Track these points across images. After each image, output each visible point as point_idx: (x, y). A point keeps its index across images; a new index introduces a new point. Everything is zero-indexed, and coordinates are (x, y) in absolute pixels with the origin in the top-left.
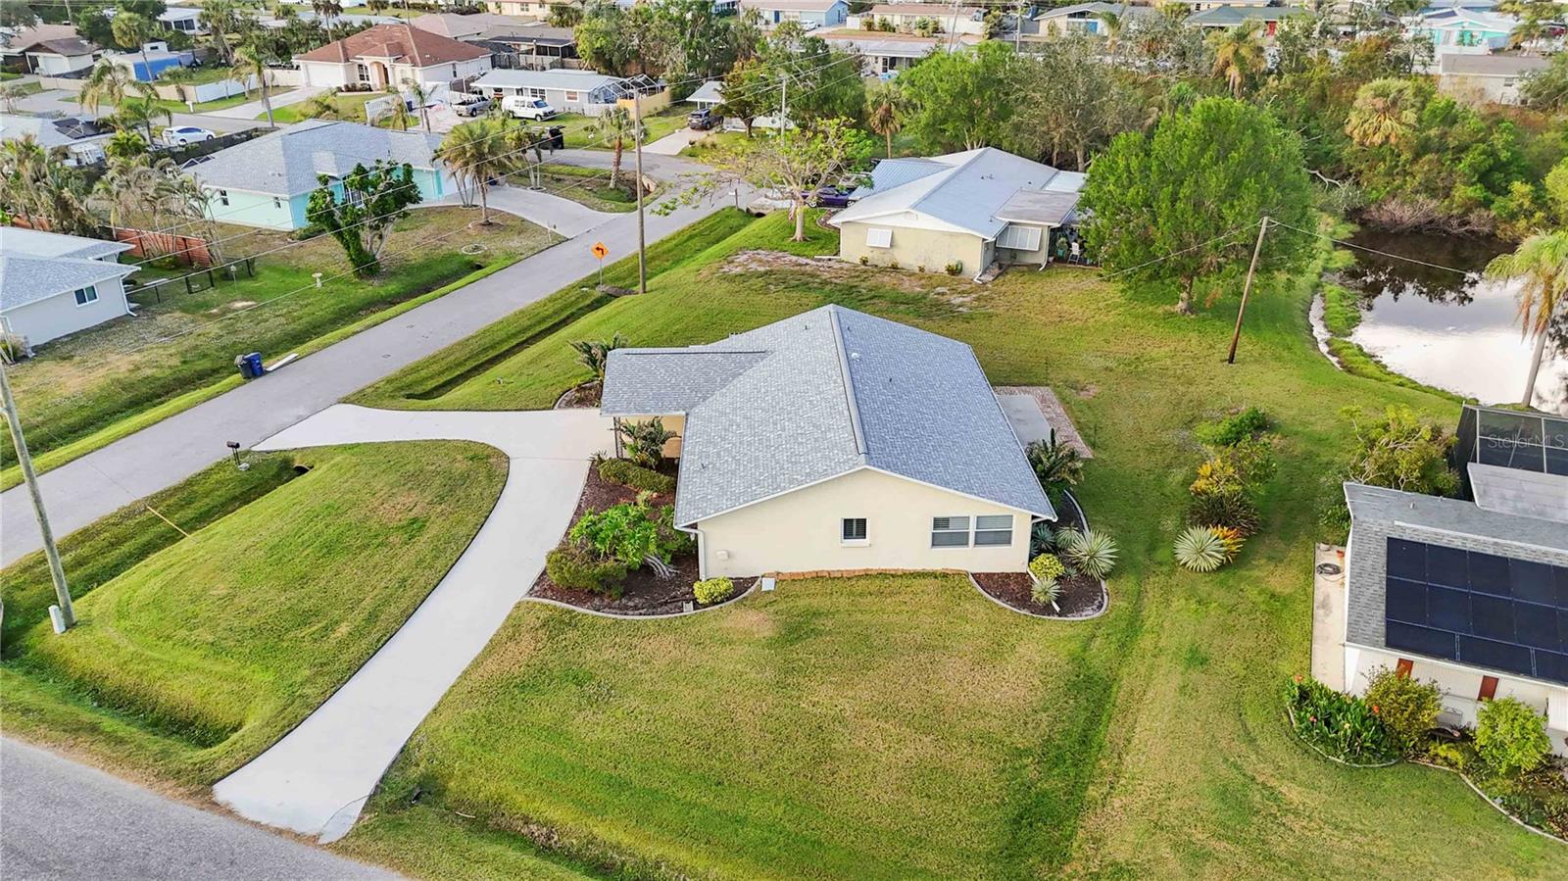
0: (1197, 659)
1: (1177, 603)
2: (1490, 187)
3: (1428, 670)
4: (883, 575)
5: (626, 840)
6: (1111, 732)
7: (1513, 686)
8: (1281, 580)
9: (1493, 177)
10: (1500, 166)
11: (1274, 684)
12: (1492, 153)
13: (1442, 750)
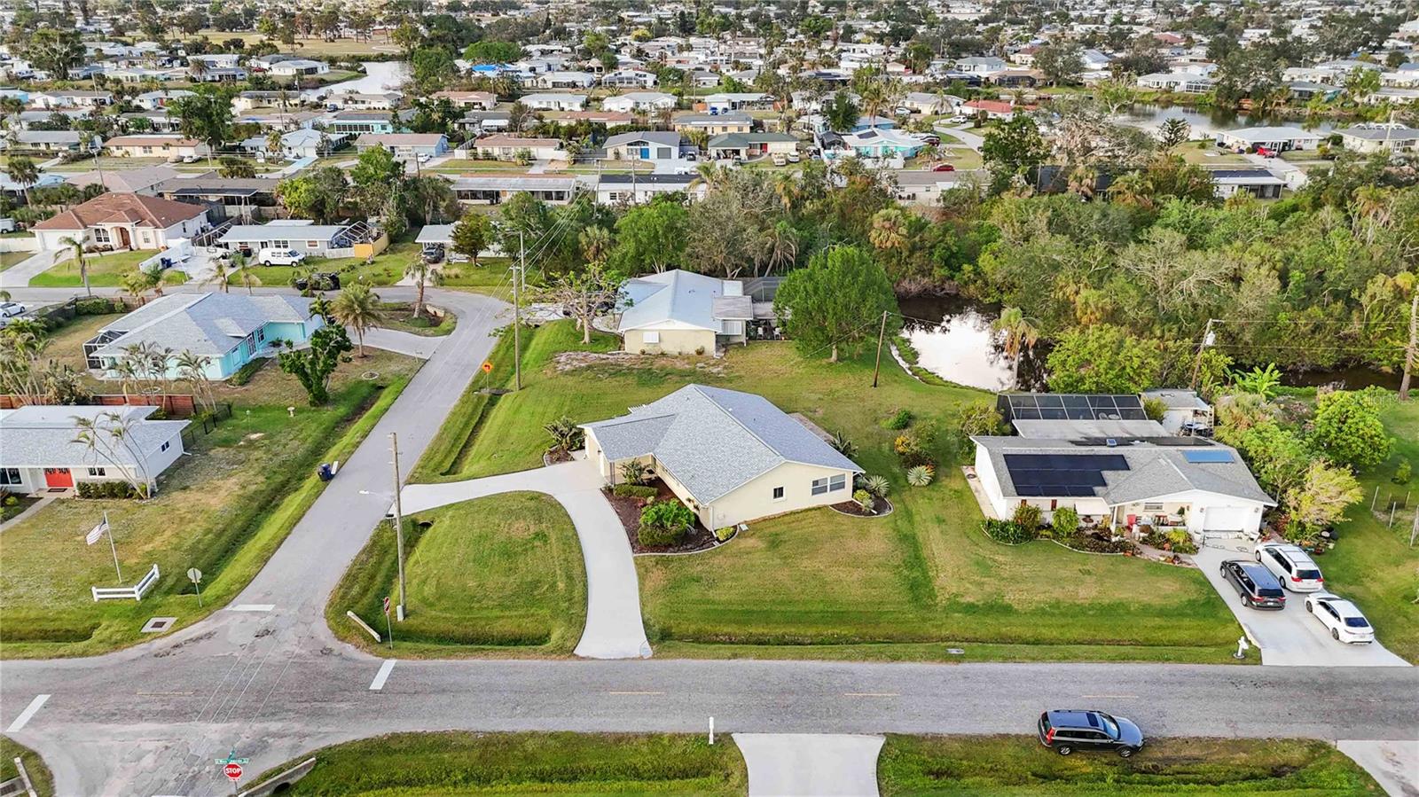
0: (940, 521)
1: (920, 501)
2: (950, 267)
3: (1033, 501)
4: (792, 513)
5: (766, 631)
6: (925, 553)
7: (1064, 502)
8: (956, 484)
9: (952, 262)
10: (953, 255)
11: (974, 523)
12: (948, 249)
13: (1044, 532)
